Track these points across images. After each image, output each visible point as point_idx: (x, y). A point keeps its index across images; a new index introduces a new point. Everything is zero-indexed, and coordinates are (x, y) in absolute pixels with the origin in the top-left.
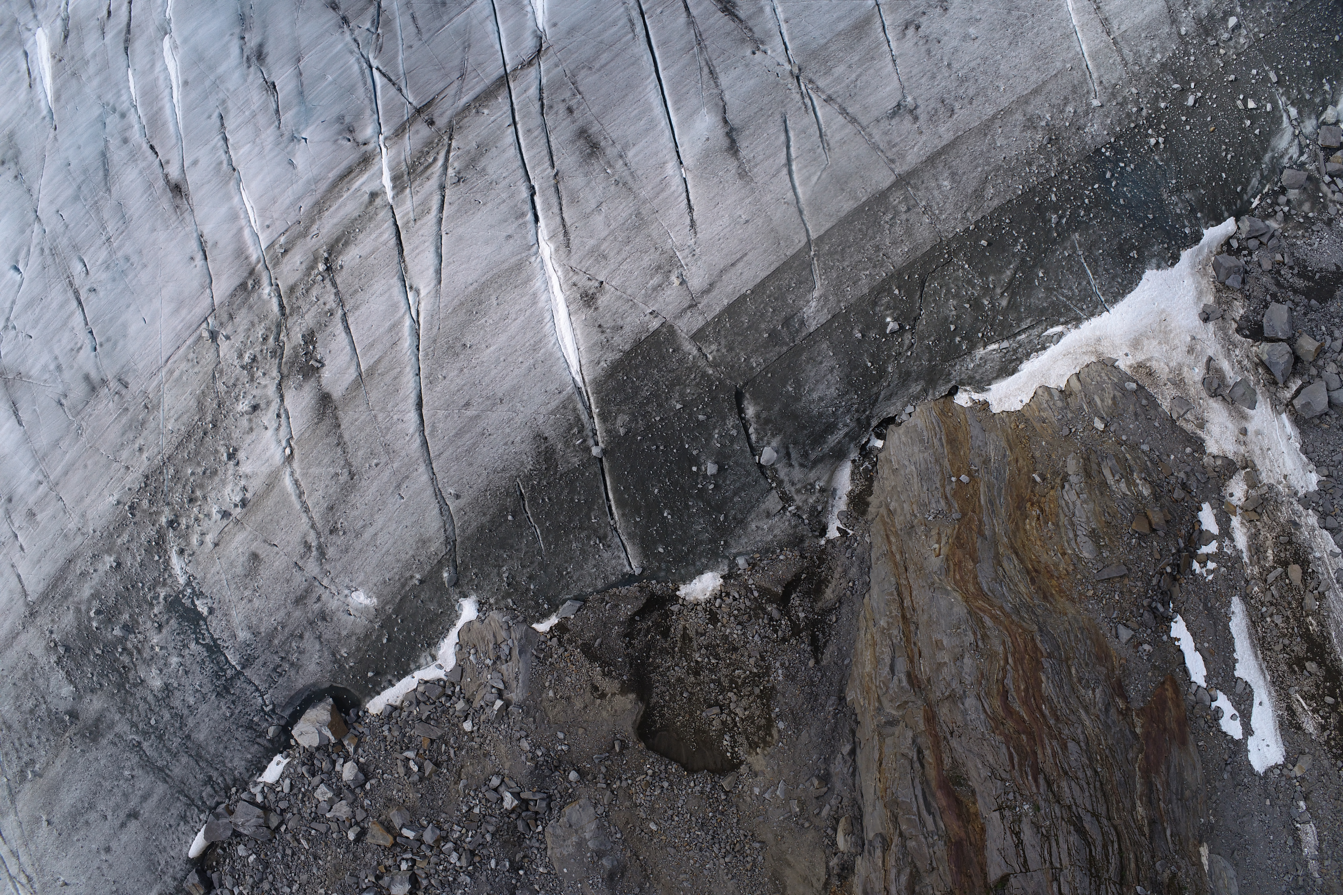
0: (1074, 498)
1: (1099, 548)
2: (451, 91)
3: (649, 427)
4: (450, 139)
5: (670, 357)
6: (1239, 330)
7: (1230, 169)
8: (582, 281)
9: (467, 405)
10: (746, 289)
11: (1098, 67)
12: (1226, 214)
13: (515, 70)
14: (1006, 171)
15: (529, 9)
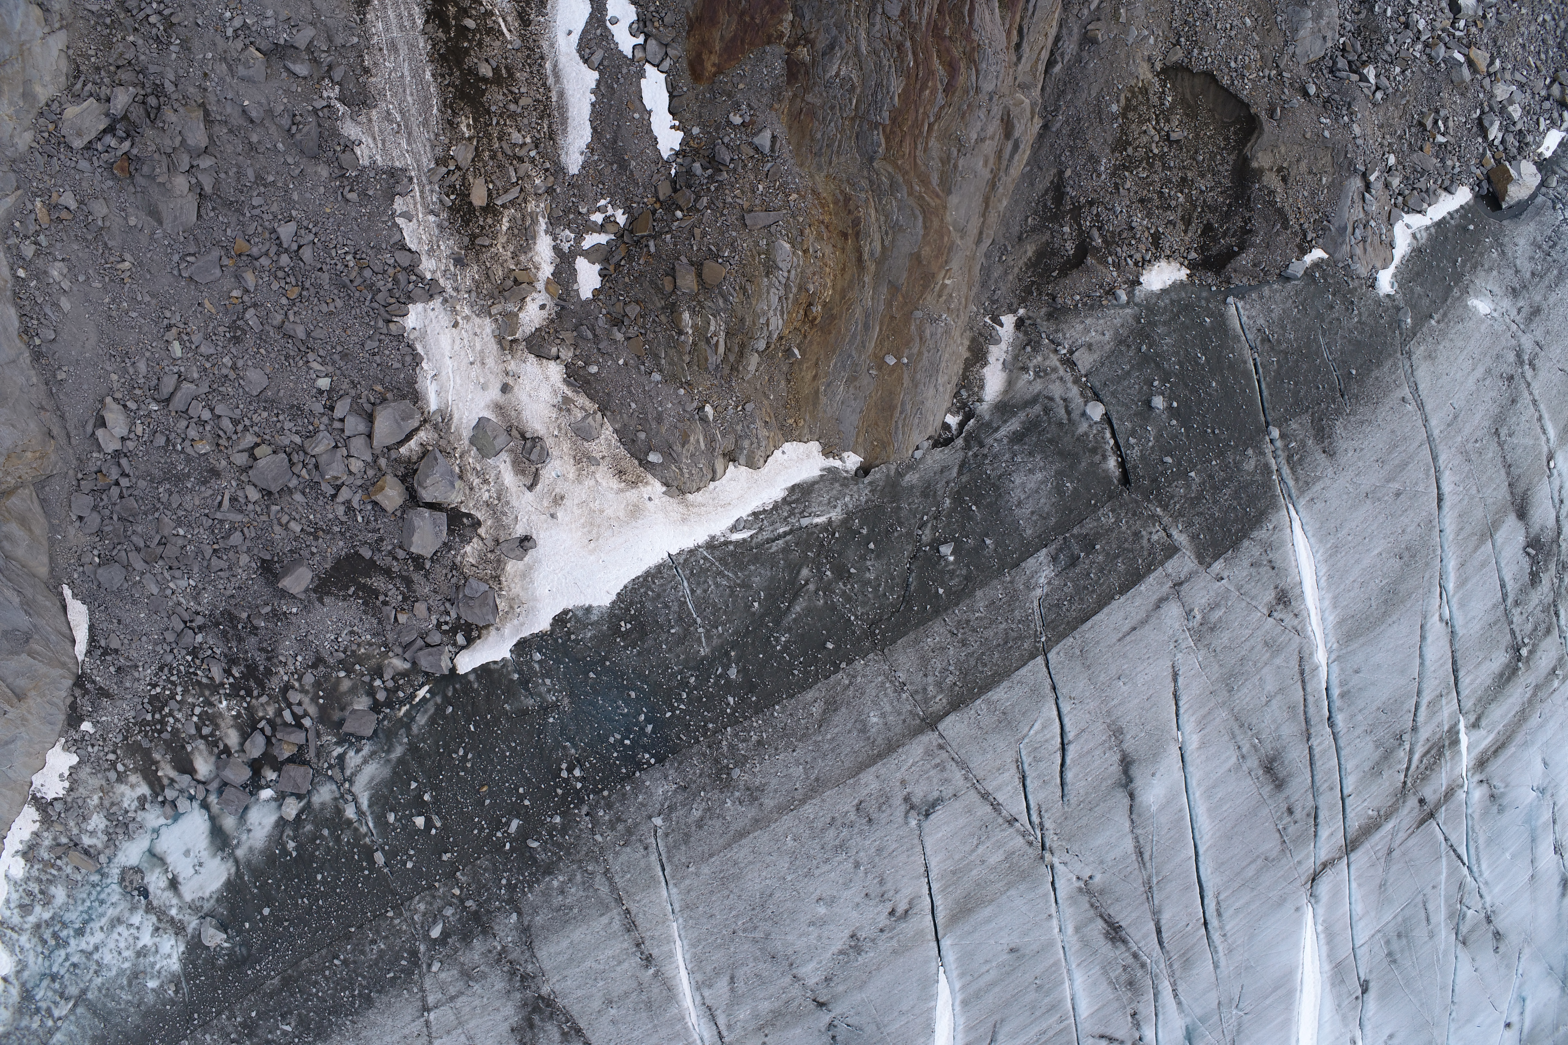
0: (773, 321)
1: (767, 252)
2: (1402, 835)
3: (1221, 454)
4: (1405, 783)
5: (1202, 529)
6: (479, 524)
7: (461, 736)
8: (1289, 620)
9: (1398, 494)
10: (1119, 602)
11: (649, 868)
12: (472, 677)
13: (1340, 858)
14: (794, 734)
15: (1320, 928)
